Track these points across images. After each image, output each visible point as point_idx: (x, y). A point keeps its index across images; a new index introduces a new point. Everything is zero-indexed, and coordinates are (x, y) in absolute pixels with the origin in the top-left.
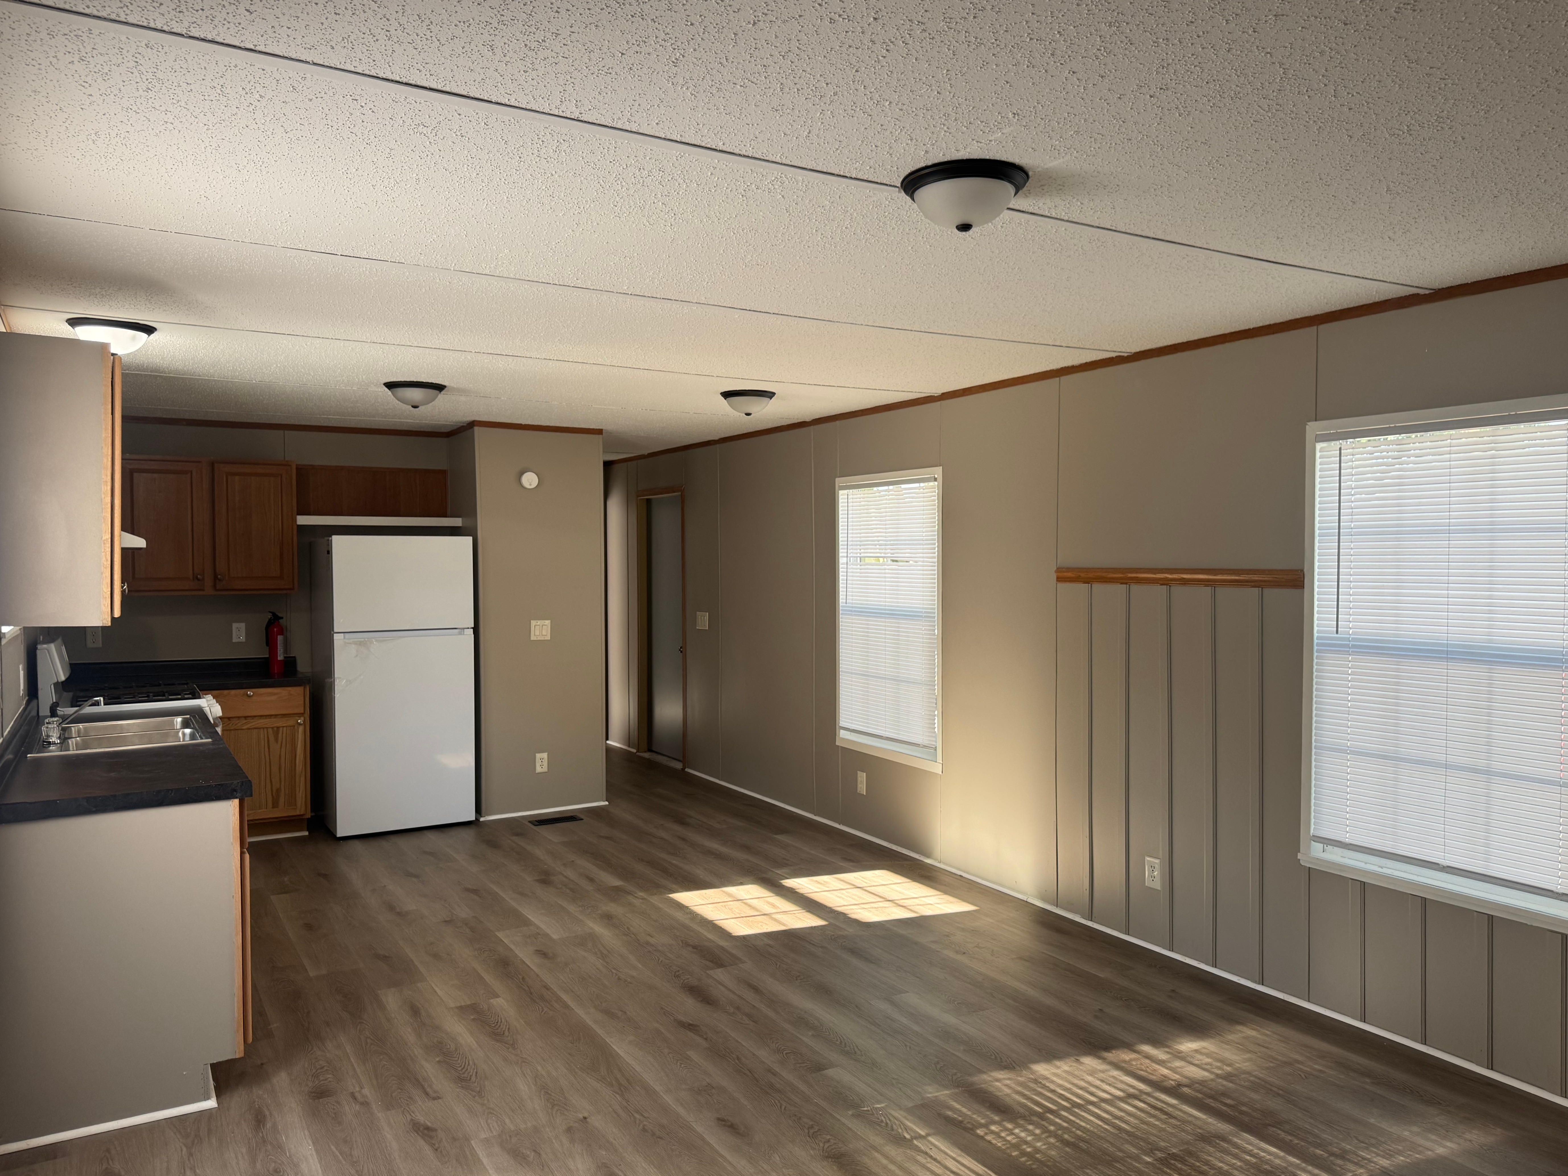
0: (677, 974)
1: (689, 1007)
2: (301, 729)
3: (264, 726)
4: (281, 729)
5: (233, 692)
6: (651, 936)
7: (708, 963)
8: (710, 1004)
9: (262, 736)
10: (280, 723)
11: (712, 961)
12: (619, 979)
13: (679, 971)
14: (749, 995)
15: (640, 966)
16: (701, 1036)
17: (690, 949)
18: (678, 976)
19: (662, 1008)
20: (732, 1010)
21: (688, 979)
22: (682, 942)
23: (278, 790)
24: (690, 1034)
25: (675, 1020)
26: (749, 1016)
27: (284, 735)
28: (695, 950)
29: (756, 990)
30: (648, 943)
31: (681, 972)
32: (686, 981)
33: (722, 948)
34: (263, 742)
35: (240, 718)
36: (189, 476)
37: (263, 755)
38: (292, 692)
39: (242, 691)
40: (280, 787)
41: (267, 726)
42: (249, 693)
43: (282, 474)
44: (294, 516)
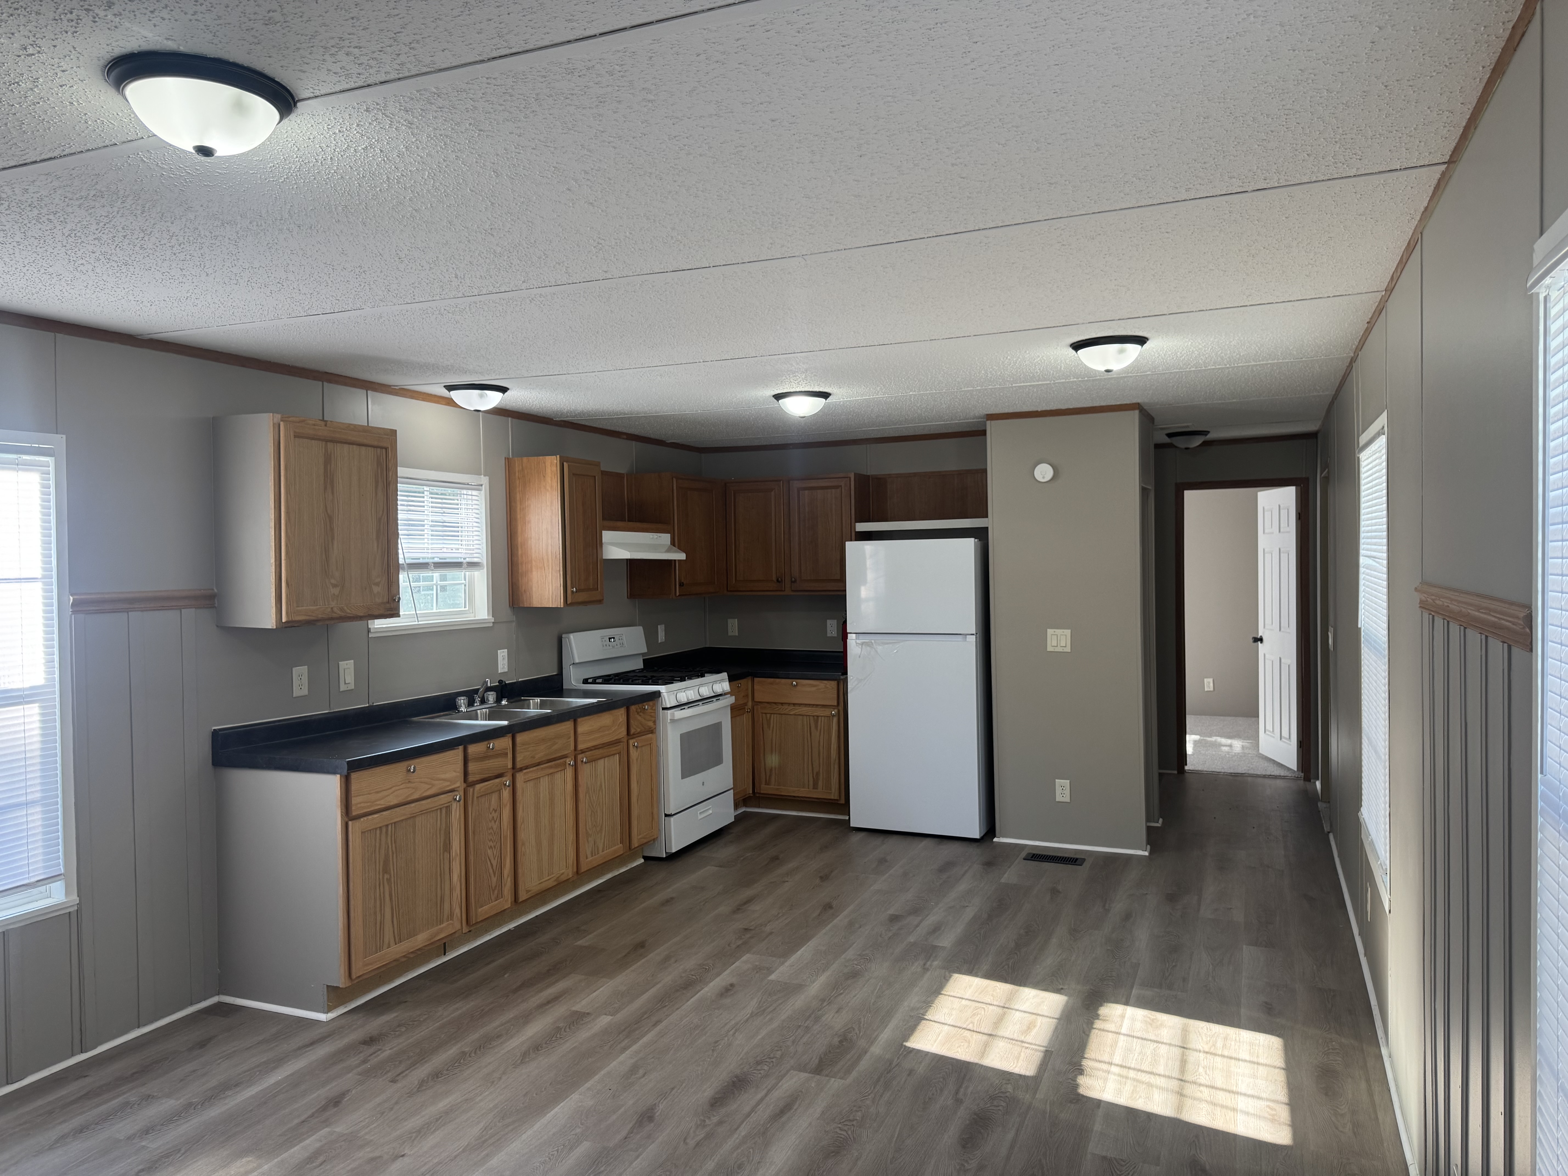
0: (766, 1060)
2: (835, 720)
3: (807, 714)
4: (820, 718)
5: (783, 681)
7: (814, 1062)
9: (805, 723)
10: (819, 712)
11: (820, 1063)
13: (773, 1058)
14: (761, 1115)
17: (836, 1040)
18: (759, 1063)
21: (760, 1070)
22: (846, 1030)
23: (818, 774)
27: (823, 723)
28: (836, 1043)
29: (782, 1112)
32: (753, 1071)
33: (863, 1053)
34: (806, 727)
35: (789, 704)
36: (773, 493)
37: (806, 739)
38: (828, 686)
39: (789, 681)
40: (819, 771)
41: (809, 714)
42: (794, 683)
43: (841, 486)
44: (853, 524)
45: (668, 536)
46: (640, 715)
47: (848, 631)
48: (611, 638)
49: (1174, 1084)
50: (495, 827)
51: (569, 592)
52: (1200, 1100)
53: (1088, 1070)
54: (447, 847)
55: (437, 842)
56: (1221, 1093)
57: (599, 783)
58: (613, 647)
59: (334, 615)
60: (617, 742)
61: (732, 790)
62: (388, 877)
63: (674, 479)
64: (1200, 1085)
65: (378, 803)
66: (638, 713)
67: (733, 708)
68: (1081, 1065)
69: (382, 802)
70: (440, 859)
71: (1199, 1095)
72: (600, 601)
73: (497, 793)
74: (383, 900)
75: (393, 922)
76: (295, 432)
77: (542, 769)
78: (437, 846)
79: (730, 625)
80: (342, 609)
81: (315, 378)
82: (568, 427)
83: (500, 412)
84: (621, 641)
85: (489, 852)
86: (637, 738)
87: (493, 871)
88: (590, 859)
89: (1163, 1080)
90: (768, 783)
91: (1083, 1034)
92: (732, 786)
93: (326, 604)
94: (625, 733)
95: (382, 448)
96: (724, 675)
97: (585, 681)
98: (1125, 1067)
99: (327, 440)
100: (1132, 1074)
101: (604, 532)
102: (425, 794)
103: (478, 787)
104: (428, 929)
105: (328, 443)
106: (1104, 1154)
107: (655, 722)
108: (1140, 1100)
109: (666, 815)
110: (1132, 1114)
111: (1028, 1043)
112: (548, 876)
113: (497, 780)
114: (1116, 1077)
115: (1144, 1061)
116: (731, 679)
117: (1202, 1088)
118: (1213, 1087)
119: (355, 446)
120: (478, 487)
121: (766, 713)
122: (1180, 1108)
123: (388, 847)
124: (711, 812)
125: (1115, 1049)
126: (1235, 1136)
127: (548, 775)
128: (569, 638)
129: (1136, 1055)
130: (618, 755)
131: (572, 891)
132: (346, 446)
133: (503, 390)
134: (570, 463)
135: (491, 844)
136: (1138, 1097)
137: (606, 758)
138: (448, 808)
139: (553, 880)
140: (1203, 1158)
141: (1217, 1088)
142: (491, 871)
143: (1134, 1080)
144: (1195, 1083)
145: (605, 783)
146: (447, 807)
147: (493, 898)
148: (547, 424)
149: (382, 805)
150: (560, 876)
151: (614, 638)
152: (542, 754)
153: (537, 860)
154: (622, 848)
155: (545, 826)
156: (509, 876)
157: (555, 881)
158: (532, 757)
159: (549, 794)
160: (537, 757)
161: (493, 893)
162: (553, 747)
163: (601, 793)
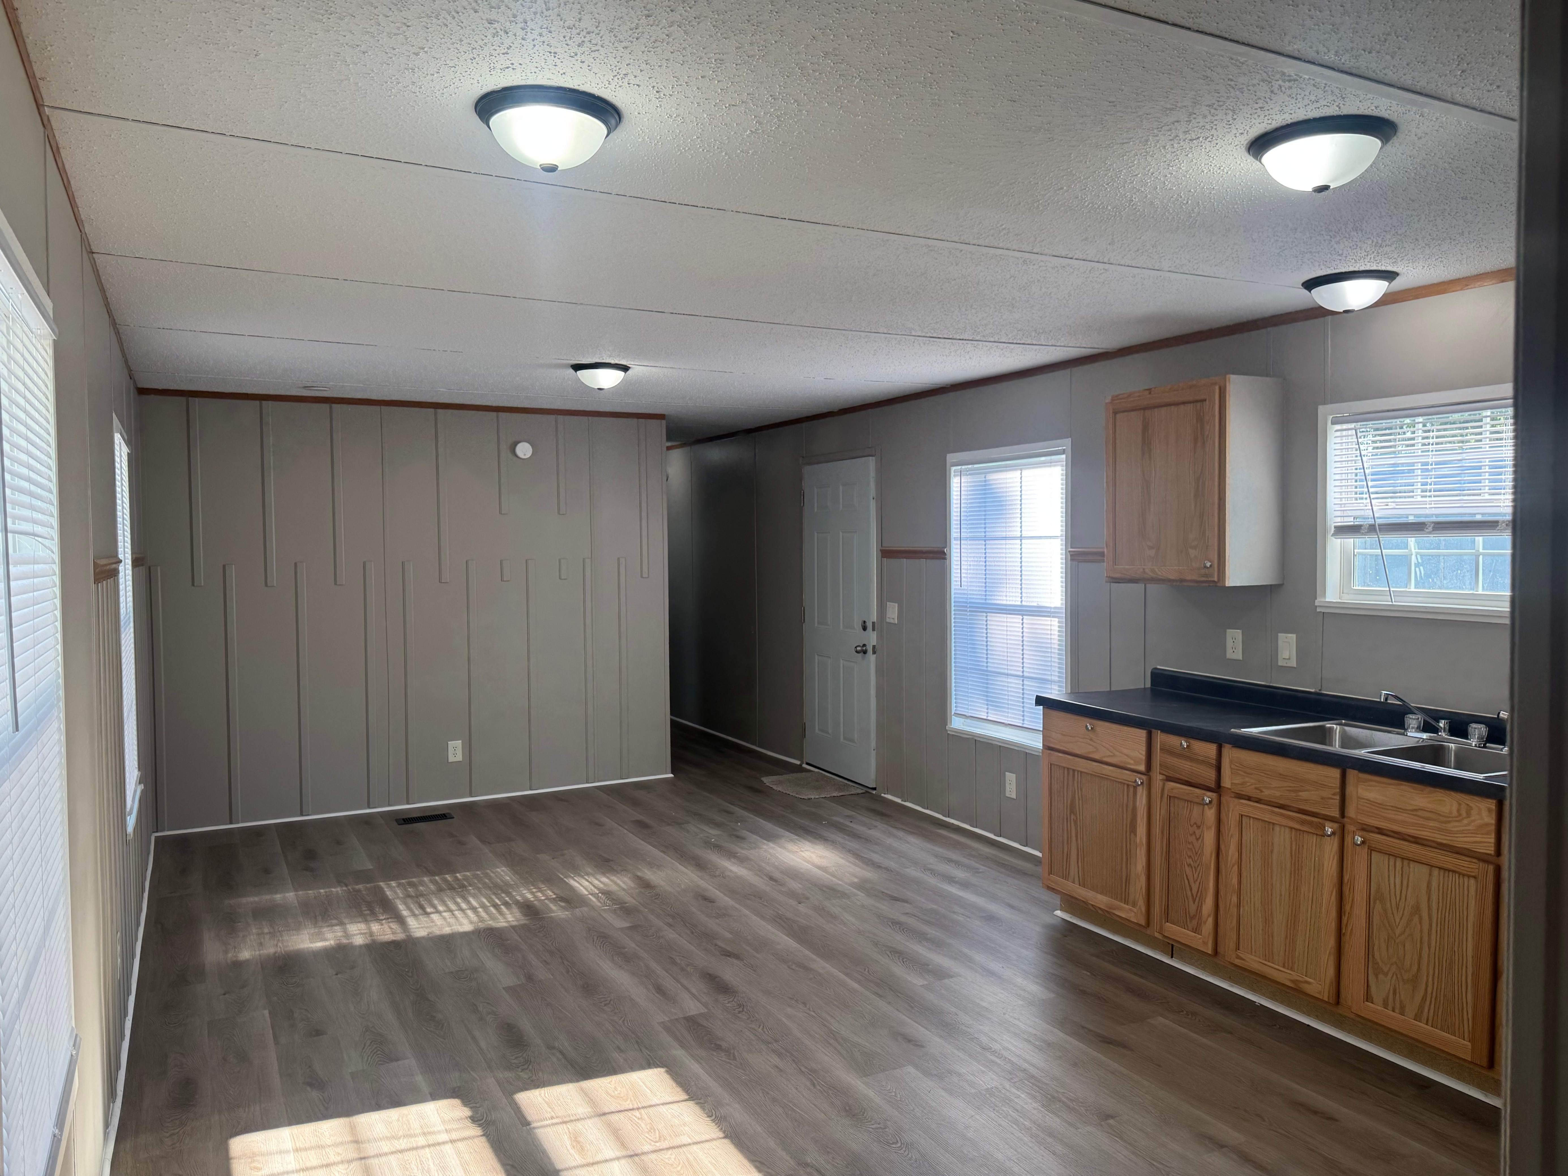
0: (741, 1009)
1: (729, 973)
6: (777, 1067)
7: (705, 1023)
8: (710, 975)
11: (699, 1025)
12: (805, 1004)
13: (739, 1012)
14: (668, 983)
15: (784, 1019)
16: (720, 947)
17: (724, 1045)
18: (740, 1006)
19: (754, 970)
20: (688, 969)
21: (729, 1002)
22: (734, 1056)
24: (729, 949)
25: (742, 960)
26: (674, 963)
28: (718, 1043)
29: (660, 990)
30: (780, 1055)
31: (736, 1011)
32: (731, 1000)
33: (683, 1045)
49: (371, 1149)
50: (1197, 846)
52: (335, 1145)
53: (468, 1123)
54: (1133, 828)
56: (315, 1162)
57: (1412, 901)
59: (1146, 576)
62: (1075, 819)
64: (342, 1162)
65: (1062, 744)
68: (480, 1126)
69: (1066, 745)
70: (1126, 836)
71: (339, 1150)
73: (1199, 807)
74: (1070, 835)
75: (1078, 863)
77: (1273, 812)
78: (1122, 822)
87: (1192, 896)
89: (386, 1149)
91: (511, 1163)
93: (1142, 565)
98: (434, 1145)
99: (1144, 408)
100: (421, 1141)
102: (1106, 759)
104: (1110, 897)
106: (400, 1062)
108: (397, 1118)
110: (396, 1102)
111: (557, 1124)
112: (1284, 967)
113: (1199, 791)
114: (436, 1129)
115: (418, 1161)
117: (339, 1159)
118: (327, 1165)
122: (353, 1128)
123: (1075, 790)
125: (460, 1161)
126: (290, 1123)
127: (1291, 828)
129: (432, 1166)
135: (1188, 860)
136: (401, 1119)
137: (1436, 871)
138: (1135, 789)
139: (1289, 977)
140: (315, 1094)
141: (322, 1166)
142: (1189, 893)
143: (415, 1136)
144: (349, 1162)
146: (1133, 786)
147: (1189, 925)
149: (1066, 748)
152: (1278, 794)
153: (1262, 930)
154: (1473, 1049)
155: (1281, 895)
156: (1209, 916)
157: (1292, 981)
158: (1256, 788)
159: (1291, 856)
160: (1267, 792)
161: (1191, 921)
162: (1300, 793)
163: (1416, 919)
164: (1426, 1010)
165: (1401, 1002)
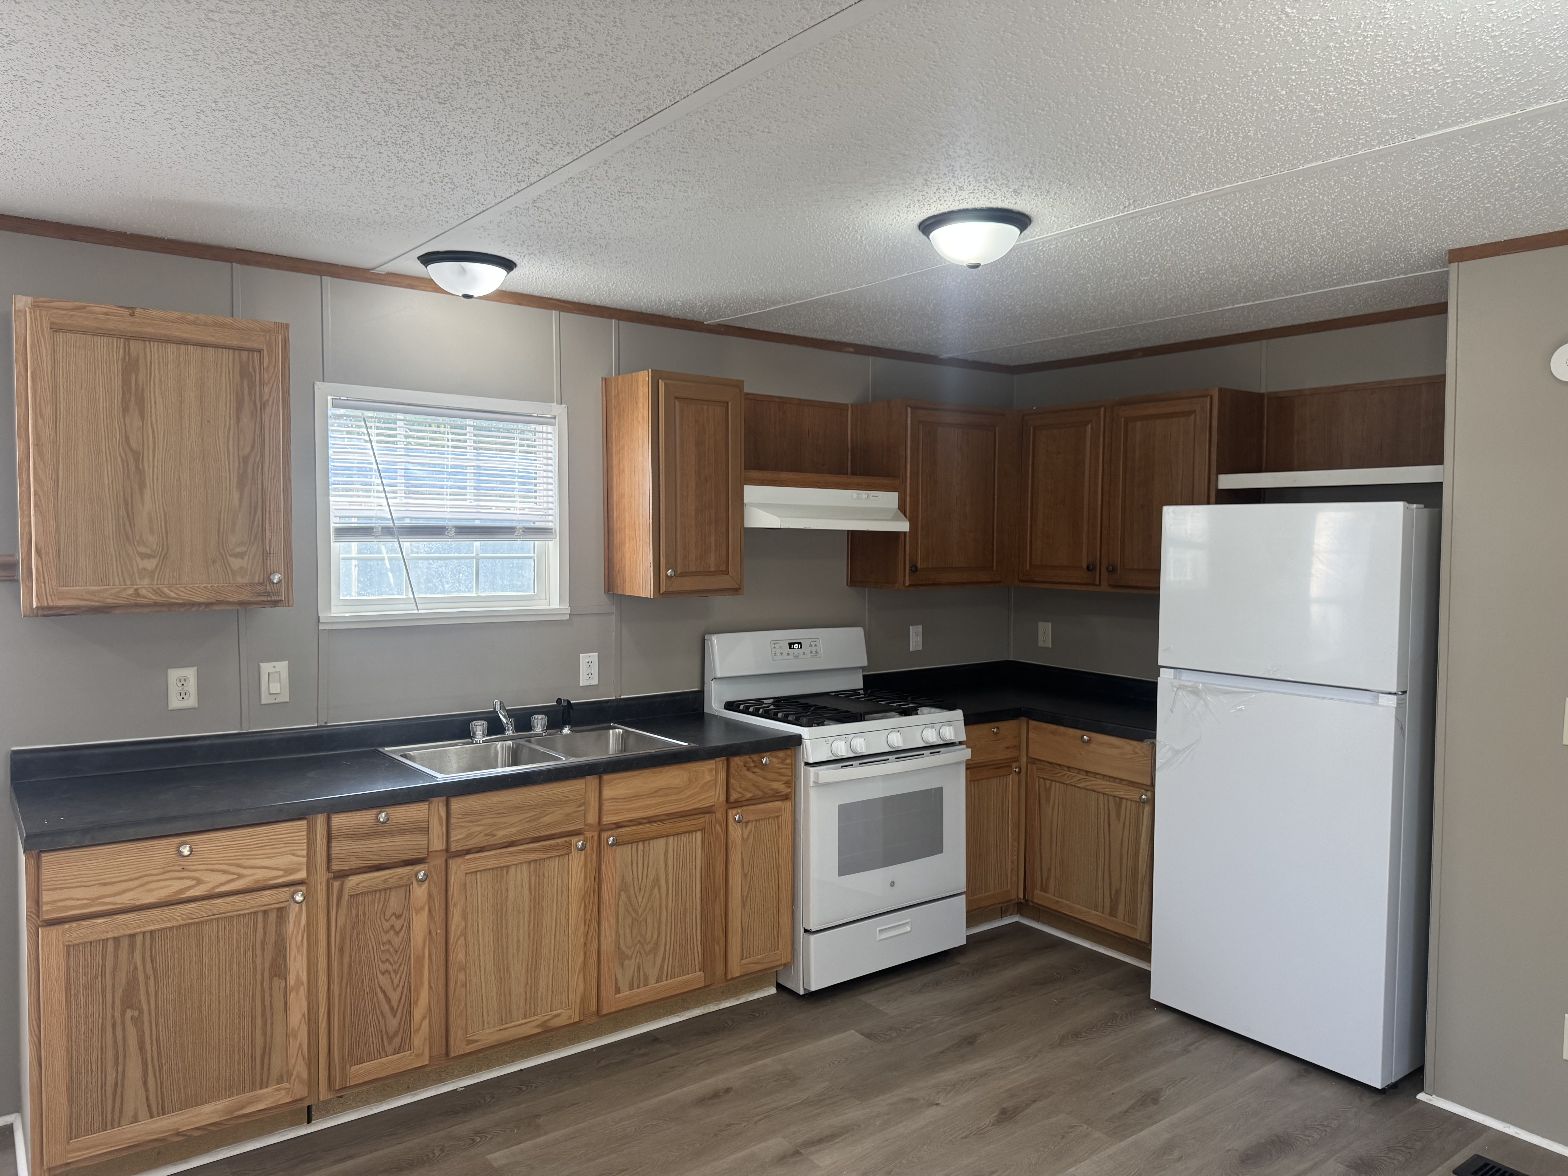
2: (1147, 809)
3: (1104, 791)
4: (1124, 801)
5: (1070, 731)
9: (1102, 805)
10: (1123, 791)
23: (1118, 892)
27: (1128, 811)
34: (1102, 812)
35: (1080, 770)
36: (1089, 427)
37: (1102, 831)
38: (1137, 750)
39: (1079, 732)
40: (1120, 887)
41: (1107, 791)
42: (1085, 737)
43: (1195, 412)
44: (1213, 476)
45: (895, 496)
46: (754, 773)
47: (1160, 663)
48: (794, 644)
50: (397, 941)
51: (663, 576)
54: (279, 969)
55: (254, 962)
57: (652, 876)
58: (797, 657)
59: (140, 600)
60: (708, 811)
61: (964, 896)
62: (136, 1013)
63: (909, 409)
65: (106, 900)
66: (749, 769)
67: (970, 767)
69: (117, 899)
70: (263, 990)
72: (736, 591)
73: (402, 891)
74: (121, 1049)
75: (145, 1083)
76: (52, 323)
77: (511, 853)
78: (255, 969)
79: (1041, 631)
80: (158, 592)
81: (215, 258)
82: (733, 335)
83: (503, 296)
84: (814, 649)
85: (384, 980)
86: (745, 808)
87: (392, 1008)
88: (626, 993)
90: (1044, 889)
92: (965, 890)
93: (128, 582)
94: (722, 798)
95: (250, 350)
96: (958, 714)
97: (731, 706)
99: (128, 338)
101: (745, 487)
102: (222, 889)
103: (353, 880)
104: (232, 1095)
105: (132, 342)
107: (788, 783)
109: (806, 931)
112: (525, 1017)
113: (408, 869)
116: (969, 721)
119: (191, 348)
120: (550, 420)
121: (1044, 779)
123: (136, 968)
124: (908, 928)
127: (530, 862)
128: (711, 640)
130: (699, 834)
131: (592, 1038)
132: (171, 349)
133: (508, 265)
134: (666, 381)
135: (383, 967)
137: (671, 838)
138: (282, 912)
139: (535, 1024)
142: (386, 1007)
145: (667, 875)
146: (279, 909)
147: (389, 1049)
148: (692, 330)
149: (116, 904)
150: (549, 1020)
151: (799, 643)
152: (514, 830)
153: (497, 993)
154: (705, 976)
155: (519, 941)
156: (424, 1018)
157: (538, 1026)
158: (486, 835)
159: (531, 892)
160: (501, 834)
161: (390, 1043)
162: (542, 820)
163: (656, 891)
164: (665, 968)
165: (645, 975)
